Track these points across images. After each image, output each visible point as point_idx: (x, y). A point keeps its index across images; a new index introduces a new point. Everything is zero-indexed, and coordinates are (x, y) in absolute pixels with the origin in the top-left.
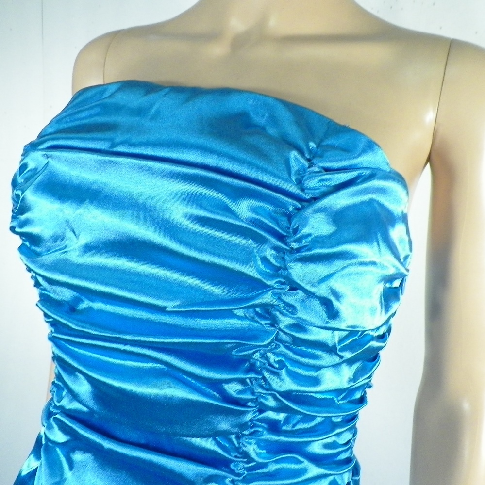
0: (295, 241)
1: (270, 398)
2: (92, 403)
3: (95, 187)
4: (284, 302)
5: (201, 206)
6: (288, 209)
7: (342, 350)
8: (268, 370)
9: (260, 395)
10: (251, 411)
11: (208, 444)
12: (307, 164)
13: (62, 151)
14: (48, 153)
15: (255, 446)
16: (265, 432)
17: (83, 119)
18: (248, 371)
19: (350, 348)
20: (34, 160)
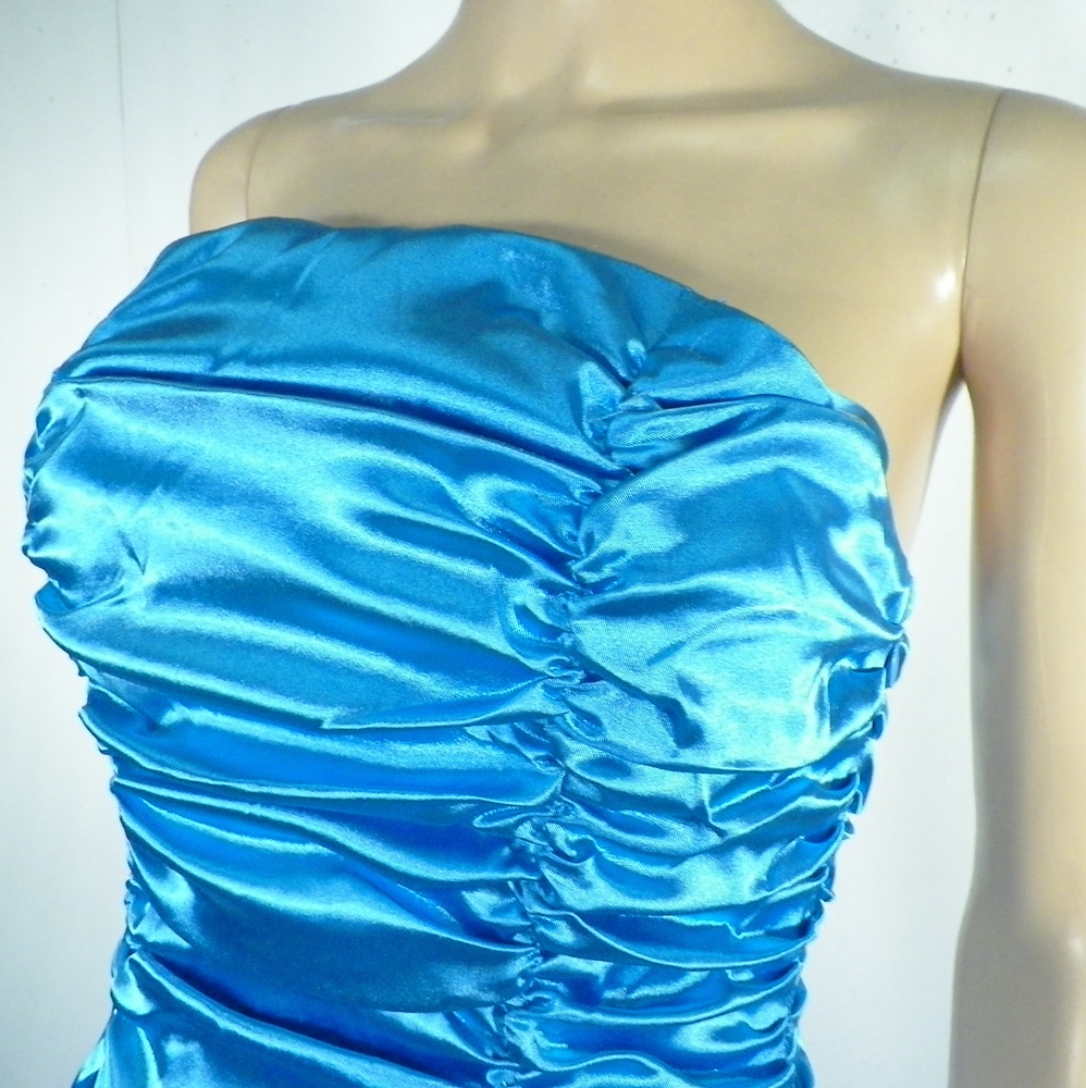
0: (588, 568)
1: (562, 925)
2: (195, 932)
3: (174, 458)
4: (574, 709)
5: (386, 493)
6: (571, 496)
7: (721, 816)
8: (552, 863)
9: (539, 919)
10: (521, 955)
11: (434, 1026)
12: (618, 392)
13: (109, 381)
14: (83, 387)
15: (538, 1035)
16: (557, 1003)
17: (166, 308)
18: (509, 864)
19: (742, 811)
20: (59, 402)
